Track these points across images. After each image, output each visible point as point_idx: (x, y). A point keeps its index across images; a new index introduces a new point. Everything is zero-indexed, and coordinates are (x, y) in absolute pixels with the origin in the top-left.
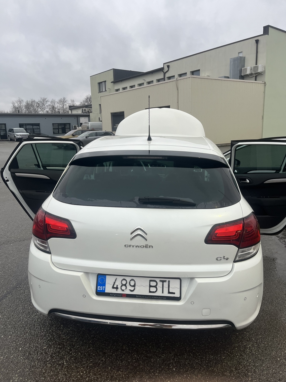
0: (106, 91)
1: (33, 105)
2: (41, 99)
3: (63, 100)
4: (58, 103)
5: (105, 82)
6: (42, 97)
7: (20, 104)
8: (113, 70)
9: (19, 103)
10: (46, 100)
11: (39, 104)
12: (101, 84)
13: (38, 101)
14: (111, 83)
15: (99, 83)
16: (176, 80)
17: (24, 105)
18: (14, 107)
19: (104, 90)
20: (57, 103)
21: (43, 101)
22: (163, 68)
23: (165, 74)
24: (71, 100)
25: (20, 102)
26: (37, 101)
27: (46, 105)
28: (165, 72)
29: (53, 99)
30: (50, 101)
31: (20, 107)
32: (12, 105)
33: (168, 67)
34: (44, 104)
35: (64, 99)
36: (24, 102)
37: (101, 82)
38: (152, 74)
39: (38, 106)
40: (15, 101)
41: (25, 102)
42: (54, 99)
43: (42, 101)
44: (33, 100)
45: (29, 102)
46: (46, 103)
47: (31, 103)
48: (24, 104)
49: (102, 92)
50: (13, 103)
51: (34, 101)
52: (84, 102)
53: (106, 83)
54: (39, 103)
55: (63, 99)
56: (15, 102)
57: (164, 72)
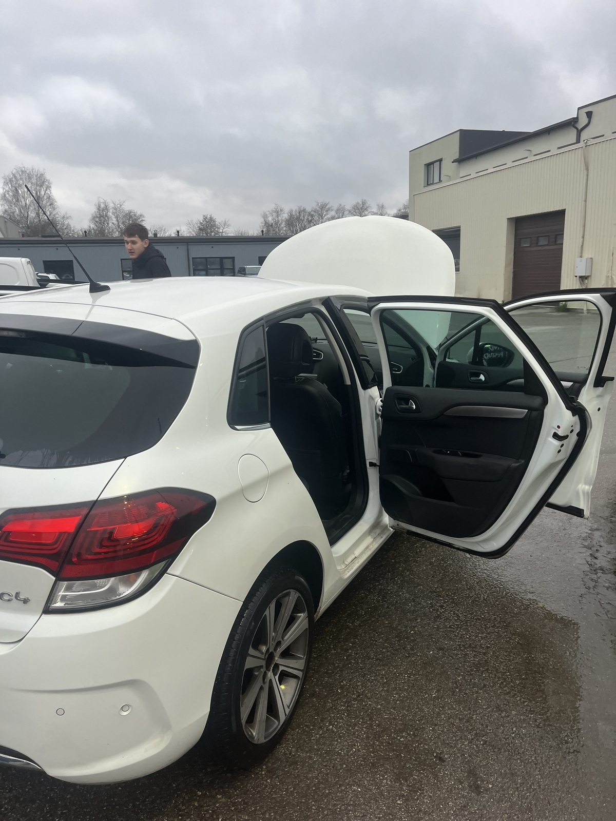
0: (440, 181)
1: (303, 218)
2: (318, 205)
3: (361, 206)
4: (350, 211)
5: (440, 160)
6: (319, 202)
7: (278, 218)
8: (459, 132)
9: (275, 214)
10: (327, 207)
11: (312, 216)
12: (432, 165)
13: (312, 211)
14: (453, 162)
15: (428, 166)
16: (584, 145)
17: (284, 218)
18: (265, 224)
19: (436, 180)
20: (347, 212)
21: (322, 209)
22: (577, 118)
23: (579, 132)
24: (378, 205)
25: (278, 212)
26: (310, 210)
27: (326, 217)
28: (580, 128)
29: (340, 205)
30: (335, 208)
31: (276, 223)
32: (262, 220)
33: (589, 115)
34: (322, 216)
35: (364, 203)
36: (284, 213)
37: (433, 163)
38: (549, 134)
39: (311, 221)
40: (269, 211)
41: (286, 212)
42: (343, 205)
43: (318, 209)
44: (302, 209)
45: (294, 213)
46: (327, 214)
47: (298, 214)
48: (285, 216)
49: (433, 184)
50: (265, 216)
51: (304, 210)
52: (405, 208)
53: (443, 163)
54: (312, 213)
55: (361, 203)
56: (267, 213)
57: (577, 129)
